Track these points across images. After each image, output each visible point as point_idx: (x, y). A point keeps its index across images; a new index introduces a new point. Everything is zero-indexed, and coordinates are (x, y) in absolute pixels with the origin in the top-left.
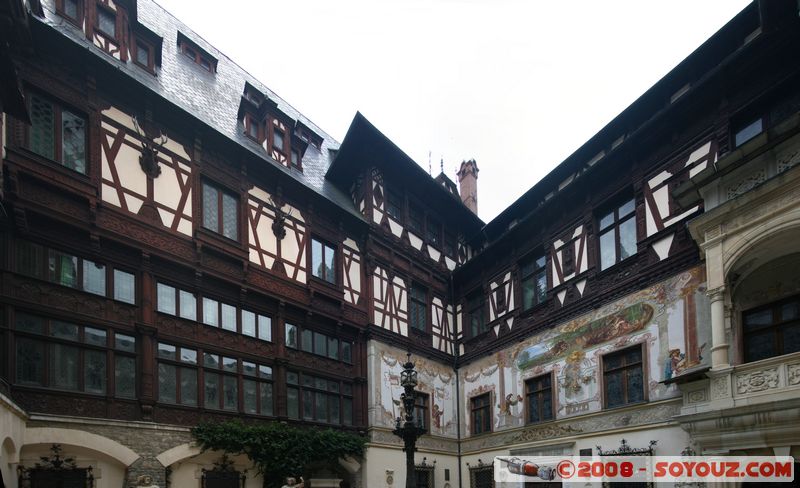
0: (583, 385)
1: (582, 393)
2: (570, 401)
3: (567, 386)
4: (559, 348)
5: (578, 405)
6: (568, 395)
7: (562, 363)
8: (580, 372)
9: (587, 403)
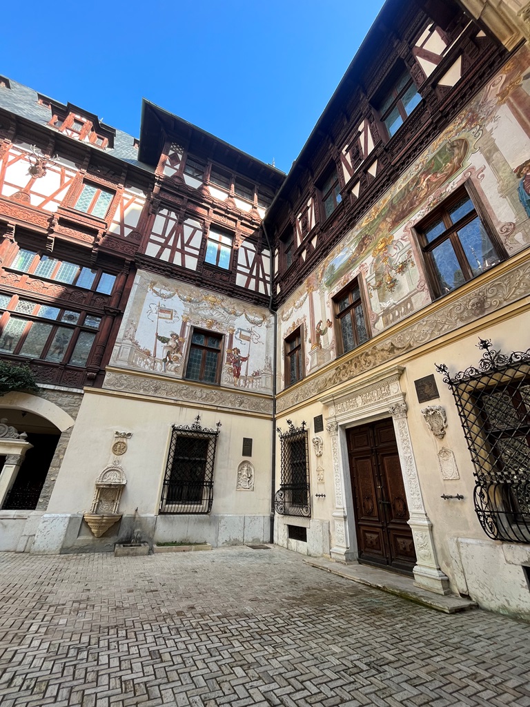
0: (399, 277)
1: (400, 288)
2: (386, 305)
3: (378, 287)
4: (363, 244)
5: (398, 307)
6: (382, 298)
7: (369, 260)
8: (391, 261)
9: (409, 300)
